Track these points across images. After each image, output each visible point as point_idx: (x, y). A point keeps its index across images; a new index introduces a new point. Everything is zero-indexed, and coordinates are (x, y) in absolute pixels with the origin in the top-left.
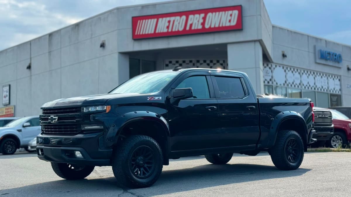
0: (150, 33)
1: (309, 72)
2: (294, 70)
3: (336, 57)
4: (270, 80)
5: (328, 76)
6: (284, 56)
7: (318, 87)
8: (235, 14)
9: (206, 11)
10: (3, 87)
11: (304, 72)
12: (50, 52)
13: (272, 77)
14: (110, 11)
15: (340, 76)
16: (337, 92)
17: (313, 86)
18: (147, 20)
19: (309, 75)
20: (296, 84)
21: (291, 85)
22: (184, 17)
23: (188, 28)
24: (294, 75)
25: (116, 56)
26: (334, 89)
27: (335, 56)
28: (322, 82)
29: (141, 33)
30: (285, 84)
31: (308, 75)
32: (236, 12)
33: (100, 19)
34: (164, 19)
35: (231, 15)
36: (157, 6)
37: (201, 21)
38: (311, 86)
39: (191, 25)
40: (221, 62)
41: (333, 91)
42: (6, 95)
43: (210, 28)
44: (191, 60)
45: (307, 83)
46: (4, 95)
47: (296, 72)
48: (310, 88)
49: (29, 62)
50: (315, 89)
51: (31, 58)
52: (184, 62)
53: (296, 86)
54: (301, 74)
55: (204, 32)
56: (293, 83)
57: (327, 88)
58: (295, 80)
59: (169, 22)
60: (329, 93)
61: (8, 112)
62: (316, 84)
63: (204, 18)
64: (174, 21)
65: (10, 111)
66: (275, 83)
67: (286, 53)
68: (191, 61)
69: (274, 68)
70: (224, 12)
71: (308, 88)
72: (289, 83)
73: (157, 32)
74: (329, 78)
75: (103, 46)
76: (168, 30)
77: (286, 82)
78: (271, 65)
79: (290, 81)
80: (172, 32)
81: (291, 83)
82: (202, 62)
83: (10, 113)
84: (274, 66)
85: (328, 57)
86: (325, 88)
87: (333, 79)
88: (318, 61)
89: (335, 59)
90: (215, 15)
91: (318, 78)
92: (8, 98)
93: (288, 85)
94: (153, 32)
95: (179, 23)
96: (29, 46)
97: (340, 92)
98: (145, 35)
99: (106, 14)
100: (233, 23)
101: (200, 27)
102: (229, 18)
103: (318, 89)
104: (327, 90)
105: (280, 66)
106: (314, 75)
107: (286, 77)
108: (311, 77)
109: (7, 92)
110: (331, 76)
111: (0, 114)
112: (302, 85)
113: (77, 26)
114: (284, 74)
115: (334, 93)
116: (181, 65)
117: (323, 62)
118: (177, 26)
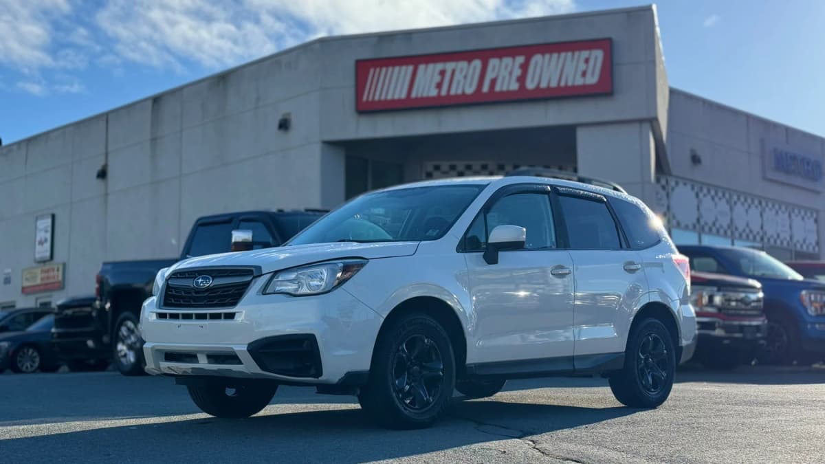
0: (396, 97)
1: (749, 201)
2: (716, 194)
3: (810, 168)
4: (665, 214)
5: (790, 209)
6: (696, 160)
7: (769, 234)
8: (596, 58)
9: (528, 51)
10: (37, 219)
11: (739, 198)
12: (154, 140)
13: (669, 208)
14: (305, 48)
15: (817, 212)
16: (811, 248)
17: (758, 233)
18: (390, 69)
19: (749, 206)
20: (721, 226)
21: (710, 230)
22: (477, 63)
23: (485, 89)
24: (716, 205)
25: (317, 150)
26: (804, 241)
27: (808, 163)
28: (777, 224)
29: (377, 98)
30: (697, 226)
31: (746, 205)
32: (598, 55)
33: (279, 63)
34: (431, 66)
35: (587, 61)
36: (414, 36)
37: (517, 72)
39: (493, 82)
41: (802, 246)
42: (43, 239)
43: (538, 88)
44: (484, 162)
45: (745, 224)
46: (38, 239)
47: (720, 199)
48: (751, 237)
49: (103, 163)
50: (762, 239)
51: (107, 155)
53: (722, 231)
54: (732, 203)
55: (523, 97)
56: (714, 224)
57: (788, 238)
58: (719, 217)
59: (442, 73)
60: (793, 249)
61: (48, 278)
62: (766, 228)
63: (525, 67)
64: (453, 72)
65: (54, 277)
66: (674, 222)
67: (699, 153)
69: (673, 189)
70: (570, 54)
71: (748, 236)
72: (706, 224)
73: (413, 95)
74: (793, 216)
75: (284, 125)
76: (439, 92)
77: (698, 220)
78: (667, 182)
79: (708, 218)
80: (448, 96)
81: (710, 224)
83: (51, 280)
84: (673, 184)
85: (792, 167)
86: (785, 239)
88: (770, 175)
89: (808, 171)
90: (550, 59)
91: (769, 214)
92: (48, 245)
93: (703, 229)
94: (403, 96)
95: (465, 77)
96: (102, 124)
97: (817, 249)
98: (386, 101)
99: (295, 53)
100: (592, 79)
101: (514, 86)
102: (582, 66)
103: (769, 240)
104: (788, 244)
105: (685, 184)
106: (759, 207)
107: (698, 208)
108: (754, 212)
109: (46, 231)
110: (796, 211)
111: (26, 284)
112: (734, 229)
113: (223, 79)
114: (695, 202)
115: (804, 249)
116: (461, 175)
117: (782, 177)
118: (461, 84)
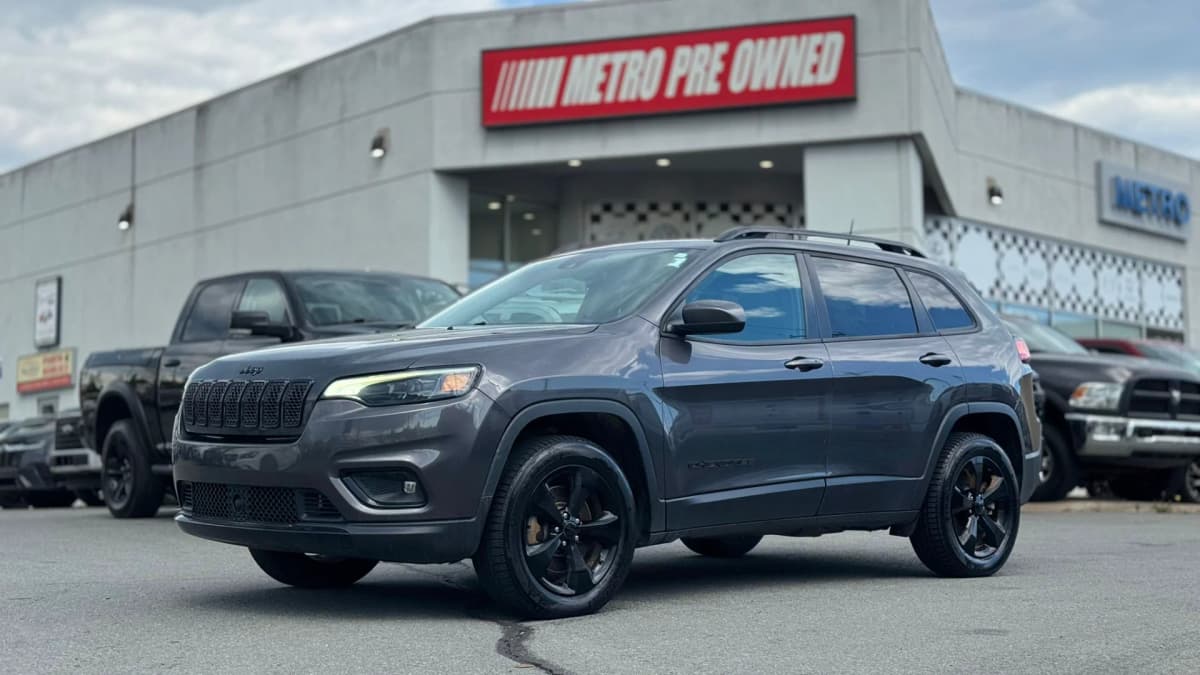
0: (541, 104)
1: (1077, 254)
2: (1026, 243)
5: (1140, 265)
6: (994, 192)
7: (1107, 303)
8: (833, 46)
9: (733, 36)
10: (38, 284)
11: (1061, 250)
12: (199, 168)
14: (408, 31)
15: (1183, 269)
16: (1171, 324)
17: (1090, 301)
18: (532, 63)
19: (1077, 262)
20: (1033, 292)
21: (1017, 296)
22: (659, 54)
23: (671, 92)
24: (1026, 260)
26: (1162, 312)
27: (1168, 199)
28: (1120, 288)
29: (512, 106)
30: (997, 292)
31: (1072, 261)
32: (836, 39)
33: (372, 55)
34: (591, 58)
35: (819, 49)
36: (568, 15)
37: (718, 67)
38: (1085, 299)
39: (682, 82)
40: (781, 210)
41: (1157, 320)
42: (46, 314)
43: (747, 92)
44: (677, 200)
45: (1070, 288)
46: (39, 313)
47: (1032, 251)
48: (1079, 308)
49: (127, 202)
50: (1096, 310)
51: (133, 189)
52: (653, 207)
53: (1034, 300)
54: (1050, 257)
55: (726, 105)
56: (1022, 288)
57: (1136, 308)
58: (1030, 279)
59: (608, 69)
60: (1142, 322)
61: (53, 370)
62: (1102, 293)
63: (728, 59)
64: (624, 67)
65: (61, 368)
67: (1000, 184)
68: (677, 207)
69: (959, 237)
70: (793, 40)
71: (1074, 306)
72: (1010, 288)
73: (566, 101)
74: (1145, 276)
75: (379, 147)
76: (603, 97)
77: (998, 284)
78: (950, 227)
79: (1013, 280)
80: (616, 104)
81: (1016, 288)
82: (713, 207)
83: (58, 373)
84: (959, 229)
85: (1144, 203)
86: (1132, 309)
87: (1160, 279)
88: (1110, 215)
89: (1168, 210)
90: (766, 46)
91: (1108, 272)
92: (52, 322)
93: (1005, 295)
94: (551, 102)
95: (641, 74)
96: (127, 145)
97: (1180, 324)
98: (527, 113)
99: (394, 40)
100: (827, 76)
101: (713, 88)
102: (812, 58)
103: (1106, 312)
104: (1137, 317)
105: (978, 230)
106: (1093, 265)
107: (998, 265)
108: (1085, 269)
109: (50, 302)
110: (1150, 269)
111: (24, 378)
112: (1052, 295)
113: (294, 77)
114: (993, 255)
115: (1162, 324)
116: (642, 218)
117: (1127, 219)
118: (636, 83)
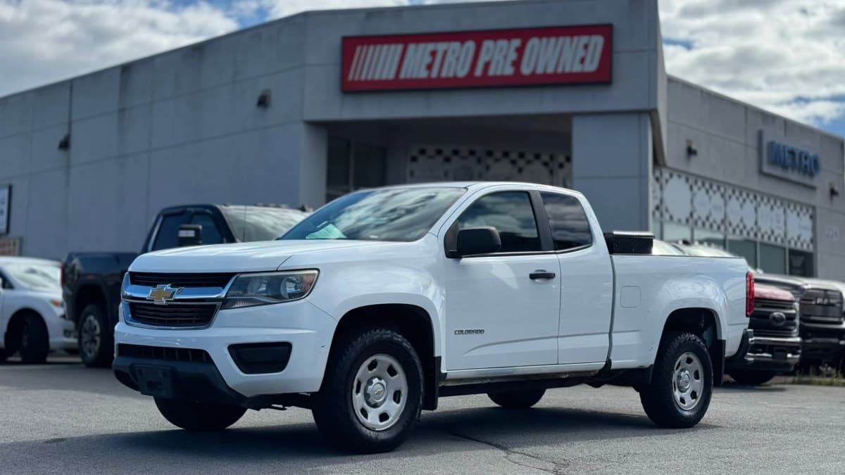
0: (384, 77)
1: (744, 195)
2: (711, 186)
3: (808, 163)
4: (657, 208)
5: (786, 204)
6: (691, 152)
7: (763, 230)
8: (596, 45)
9: (525, 34)
11: (734, 192)
12: (122, 111)
13: (661, 201)
15: (814, 208)
16: (805, 246)
17: (752, 229)
18: (378, 47)
19: (744, 201)
20: (715, 222)
21: (704, 224)
22: (470, 45)
23: (478, 72)
24: (710, 198)
26: (799, 238)
27: (806, 158)
28: (772, 220)
30: (691, 221)
31: (741, 200)
32: (598, 41)
33: (258, 37)
34: (422, 46)
35: (586, 47)
37: (513, 56)
38: (748, 227)
39: (487, 65)
40: (545, 158)
41: (796, 244)
43: (533, 74)
44: (473, 148)
45: (739, 219)
47: (715, 192)
48: (745, 233)
49: (65, 132)
50: (756, 235)
51: (70, 124)
52: (456, 152)
53: (715, 227)
54: (727, 196)
55: (518, 83)
56: (708, 219)
57: (783, 235)
58: (713, 212)
59: (434, 54)
60: (787, 245)
61: (3, 253)
62: (760, 223)
63: (520, 51)
64: (445, 53)
66: (667, 216)
67: (694, 147)
68: (472, 153)
69: (667, 181)
70: (568, 39)
71: (741, 232)
72: (699, 218)
73: (402, 76)
74: (788, 212)
75: (263, 102)
76: (430, 74)
77: (691, 215)
78: (661, 174)
79: (701, 212)
80: (439, 78)
81: (704, 218)
82: (498, 154)
84: (667, 176)
85: (789, 161)
86: (779, 235)
88: (766, 169)
89: (806, 167)
90: (548, 43)
91: (764, 209)
92: (4, 218)
93: (696, 223)
94: (391, 76)
95: (458, 59)
96: (67, 92)
97: (811, 246)
98: (373, 82)
99: (276, 26)
100: (591, 66)
101: (509, 71)
102: (581, 53)
103: (763, 236)
104: (782, 241)
105: (679, 176)
106: (754, 203)
107: (692, 202)
108: (749, 206)
109: (2, 203)
110: (792, 207)
112: (727, 224)
113: (198, 49)
114: (688, 193)
115: (799, 247)
116: (447, 160)
117: (778, 172)
118: (453, 66)
